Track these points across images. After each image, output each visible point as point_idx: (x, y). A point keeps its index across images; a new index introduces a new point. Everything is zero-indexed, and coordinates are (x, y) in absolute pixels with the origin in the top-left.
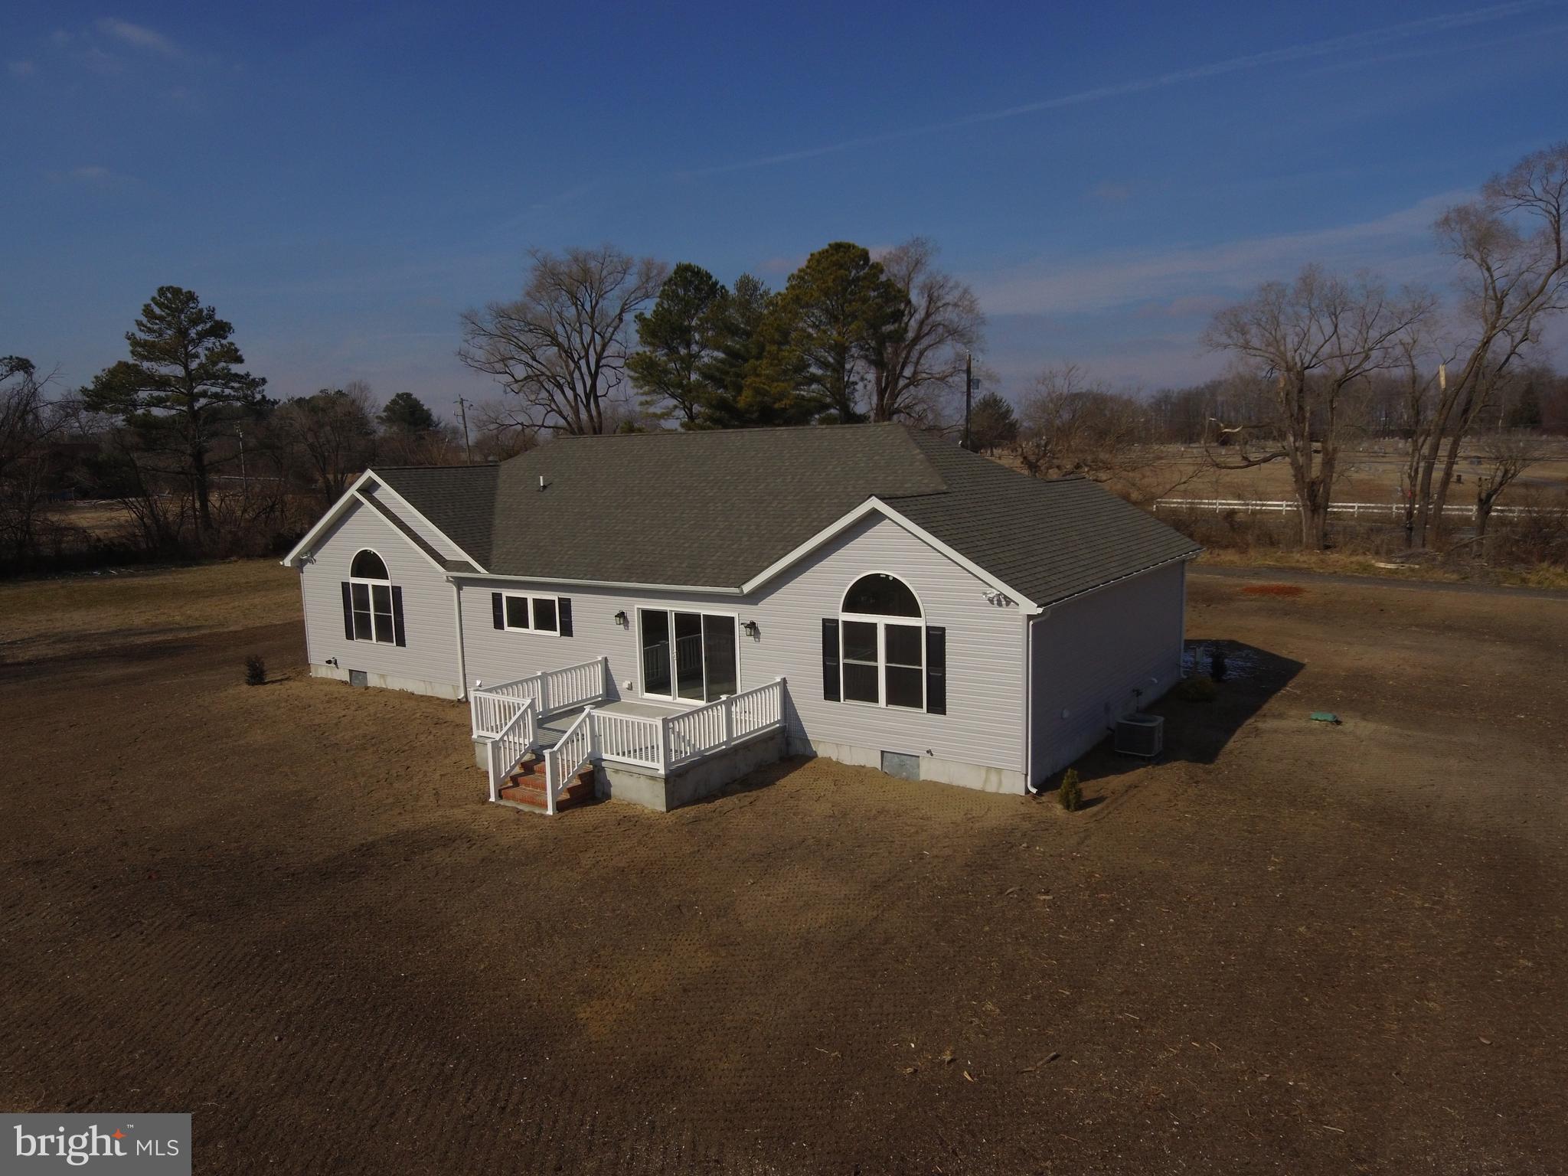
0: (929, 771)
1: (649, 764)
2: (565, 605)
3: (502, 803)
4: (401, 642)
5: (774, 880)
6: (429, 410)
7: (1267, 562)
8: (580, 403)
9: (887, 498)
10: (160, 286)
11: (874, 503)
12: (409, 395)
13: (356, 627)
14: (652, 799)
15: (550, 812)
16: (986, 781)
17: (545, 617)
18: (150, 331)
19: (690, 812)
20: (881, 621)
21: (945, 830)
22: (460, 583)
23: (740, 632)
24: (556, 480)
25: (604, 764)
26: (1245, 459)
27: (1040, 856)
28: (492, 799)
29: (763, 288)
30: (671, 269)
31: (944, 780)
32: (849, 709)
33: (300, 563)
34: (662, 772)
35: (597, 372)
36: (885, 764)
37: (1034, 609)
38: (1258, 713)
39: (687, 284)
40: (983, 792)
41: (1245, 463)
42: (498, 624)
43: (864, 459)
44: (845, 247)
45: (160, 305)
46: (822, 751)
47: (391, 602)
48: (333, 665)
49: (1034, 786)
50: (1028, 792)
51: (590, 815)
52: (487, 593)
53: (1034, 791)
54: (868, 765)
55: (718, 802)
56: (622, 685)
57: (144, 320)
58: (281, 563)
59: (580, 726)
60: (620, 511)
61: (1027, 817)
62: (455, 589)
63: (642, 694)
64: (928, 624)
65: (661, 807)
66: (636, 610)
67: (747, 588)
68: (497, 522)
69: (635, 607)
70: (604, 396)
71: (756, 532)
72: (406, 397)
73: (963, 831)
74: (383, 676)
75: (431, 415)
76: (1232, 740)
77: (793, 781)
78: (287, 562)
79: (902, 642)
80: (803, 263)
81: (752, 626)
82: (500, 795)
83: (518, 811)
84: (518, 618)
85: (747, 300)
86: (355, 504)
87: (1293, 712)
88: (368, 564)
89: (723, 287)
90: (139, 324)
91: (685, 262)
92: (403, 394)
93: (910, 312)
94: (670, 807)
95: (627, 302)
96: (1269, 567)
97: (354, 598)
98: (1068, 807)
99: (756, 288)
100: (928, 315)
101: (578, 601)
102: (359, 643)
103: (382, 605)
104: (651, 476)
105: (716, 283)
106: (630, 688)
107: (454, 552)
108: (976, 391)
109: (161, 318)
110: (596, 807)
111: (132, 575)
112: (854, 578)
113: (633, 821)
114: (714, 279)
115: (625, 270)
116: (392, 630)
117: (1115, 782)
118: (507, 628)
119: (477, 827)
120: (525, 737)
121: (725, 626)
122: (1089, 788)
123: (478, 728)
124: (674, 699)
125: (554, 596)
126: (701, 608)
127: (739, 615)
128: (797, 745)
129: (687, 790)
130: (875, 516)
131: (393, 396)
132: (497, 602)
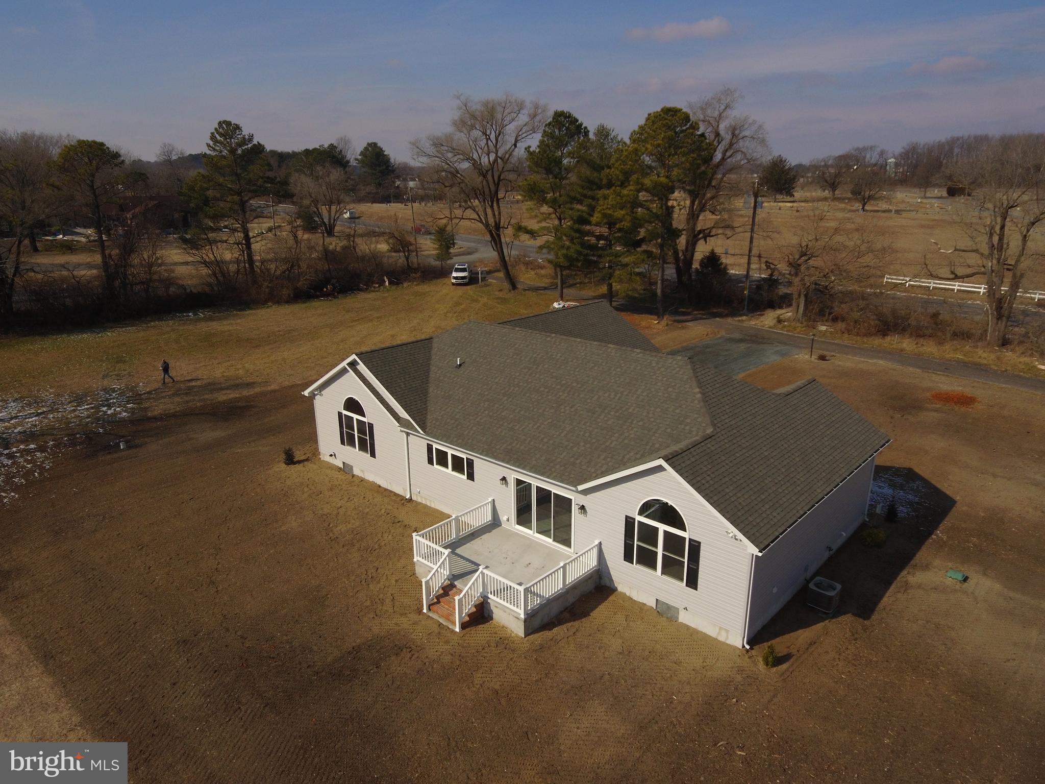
0: (684, 618)
1: (515, 609)
2: (471, 463)
3: (431, 614)
4: (373, 454)
5: (583, 713)
6: (389, 155)
7: (957, 356)
8: (487, 205)
9: (672, 458)
10: (219, 121)
11: (661, 462)
12: (375, 144)
13: (347, 439)
14: (518, 629)
15: (457, 630)
16: (719, 634)
17: (458, 465)
18: (214, 150)
19: (539, 636)
20: (662, 527)
21: (689, 676)
22: (406, 434)
23: (575, 508)
24: (467, 360)
25: (489, 601)
26: (952, 273)
27: (743, 711)
28: (425, 611)
29: (613, 134)
30: (550, 114)
31: (693, 625)
32: (638, 570)
33: (315, 392)
34: (522, 616)
35: (498, 184)
36: (658, 606)
37: (755, 551)
38: (913, 562)
39: (560, 125)
40: (716, 639)
41: (952, 276)
42: (430, 461)
43: (662, 388)
44: (673, 111)
45: (221, 135)
46: (621, 588)
47: (367, 431)
48: (333, 457)
49: (748, 643)
50: (744, 646)
51: (480, 633)
52: (424, 443)
53: (748, 647)
54: (648, 604)
55: (555, 630)
56: (503, 518)
57: (211, 143)
59: (476, 580)
60: (506, 398)
61: (740, 670)
62: (405, 437)
63: (515, 525)
64: (691, 538)
65: (521, 634)
66: (513, 478)
67: (581, 488)
68: (431, 390)
69: (513, 475)
70: (503, 198)
71: (589, 439)
72: (374, 145)
73: (699, 678)
74: (362, 471)
75: (389, 159)
76: (887, 594)
77: (601, 613)
79: (674, 543)
80: (642, 122)
81: (583, 508)
82: (429, 609)
83: (440, 624)
84: (442, 459)
85: (602, 143)
86: (343, 372)
87: (937, 562)
88: (352, 405)
89: (586, 128)
90: (208, 145)
91: (560, 109)
92: (372, 143)
93: (718, 140)
94: (527, 634)
95: (520, 133)
96: (959, 362)
97: (345, 424)
98: (767, 665)
99: (607, 135)
100: (731, 145)
101: (477, 463)
102: (348, 448)
103: (361, 431)
104: (527, 370)
105: (581, 125)
106: (508, 520)
107: (403, 414)
108: (760, 210)
109: (221, 143)
110: (484, 625)
111: (211, 319)
112: (645, 498)
114: (580, 122)
115: (519, 111)
116: (367, 444)
117: (803, 636)
118: (436, 466)
119: (415, 637)
120: (444, 570)
121: (566, 502)
122: (784, 644)
123: (417, 556)
124: (534, 533)
125: (464, 456)
126: (555, 490)
127: (576, 499)
128: (606, 582)
129: (537, 622)
130: (660, 469)
131: (365, 145)
132: (429, 449)
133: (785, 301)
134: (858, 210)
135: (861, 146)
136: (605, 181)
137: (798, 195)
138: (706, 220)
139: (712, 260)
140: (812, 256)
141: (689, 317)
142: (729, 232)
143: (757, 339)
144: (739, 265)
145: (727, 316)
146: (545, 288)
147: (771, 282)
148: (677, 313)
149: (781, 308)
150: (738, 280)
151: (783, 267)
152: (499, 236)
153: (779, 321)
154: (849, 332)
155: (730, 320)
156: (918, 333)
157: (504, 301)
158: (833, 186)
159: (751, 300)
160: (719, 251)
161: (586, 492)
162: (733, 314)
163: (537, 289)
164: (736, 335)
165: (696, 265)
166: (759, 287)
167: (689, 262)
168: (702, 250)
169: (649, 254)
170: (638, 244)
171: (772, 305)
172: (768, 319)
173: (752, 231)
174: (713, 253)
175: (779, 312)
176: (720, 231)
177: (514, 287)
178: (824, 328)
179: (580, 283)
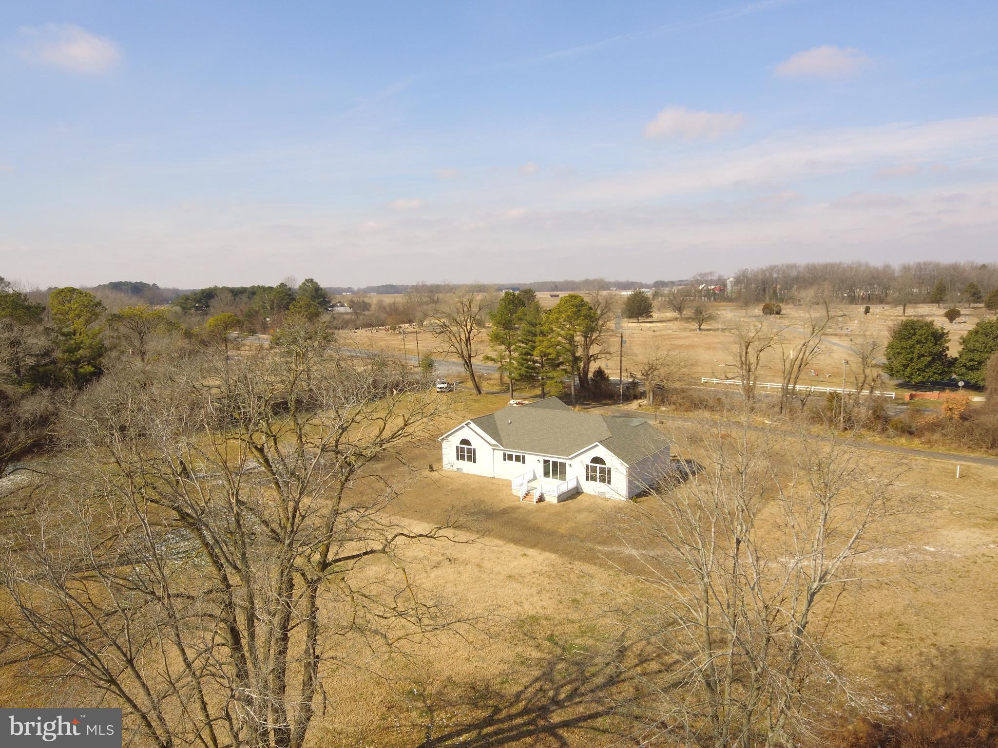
0: (607, 496)
1: (553, 494)
2: (524, 457)
3: (524, 502)
4: (475, 462)
9: (600, 441)
11: (597, 443)
14: (555, 501)
15: (535, 504)
16: (619, 498)
17: (518, 459)
19: (562, 503)
20: (598, 466)
22: (494, 449)
23: (567, 467)
24: (513, 421)
25: (543, 494)
28: (522, 501)
31: (610, 497)
32: (590, 483)
33: (443, 439)
34: (556, 496)
36: (597, 494)
37: (627, 466)
40: (618, 500)
41: (726, 378)
42: (505, 459)
46: (585, 490)
47: (472, 452)
48: (452, 466)
49: (628, 499)
51: (542, 504)
52: (502, 452)
55: (567, 501)
56: (537, 476)
58: (437, 439)
59: (536, 490)
61: (626, 505)
62: (492, 450)
63: (543, 478)
64: (608, 467)
65: (556, 502)
66: (542, 459)
67: (570, 457)
68: (500, 433)
72: (312, 283)
74: (468, 470)
77: (580, 497)
78: (439, 440)
79: (602, 471)
81: (570, 465)
83: (529, 503)
84: (510, 457)
86: (463, 427)
88: (465, 442)
92: (310, 281)
93: (598, 305)
94: (558, 502)
97: (460, 451)
98: (634, 503)
101: (527, 456)
102: (460, 461)
103: (469, 452)
106: (540, 476)
107: (493, 442)
110: (545, 503)
112: (592, 457)
113: (551, 505)
116: (472, 459)
118: (507, 461)
120: (524, 490)
121: (564, 464)
122: (638, 500)
123: (514, 486)
124: (551, 479)
125: (521, 455)
126: (559, 460)
127: (568, 462)
128: (580, 490)
129: (560, 499)
130: (597, 446)
131: (303, 281)
132: (504, 454)
133: (642, 395)
134: (696, 330)
135: (703, 272)
136: (538, 332)
137: (656, 315)
138: (594, 350)
139: (600, 373)
140: (656, 369)
141: (590, 406)
142: (608, 356)
143: (628, 415)
144: (616, 374)
145: (611, 405)
146: (498, 393)
147: (634, 384)
148: (582, 404)
149: (641, 399)
150: (615, 384)
151: (639, 376)
152: (470, 361)
153: (640, 406)
154: (676, 409)
155: (613, 407)
156: (712, 409)
157: (476, 401)
158: (680, 309)
159: (624, 395)
160: (603, 367)
161: (571, 459)
162: (614, 404)
163: (493, 393)
164: (617, 414)
165: (590, 375)
166: (628, 388)
167: (586, 374)
168: (593, 367)
169: (565, 371)
170: (558, 365)
171: (636, 397)
172: (634, 405)
173: (621, 356)
174: (600, 368)
175: (640, 401)
176: (603, 356)
177: (480, 393)
178: (664, 409)
179: (519, 389)
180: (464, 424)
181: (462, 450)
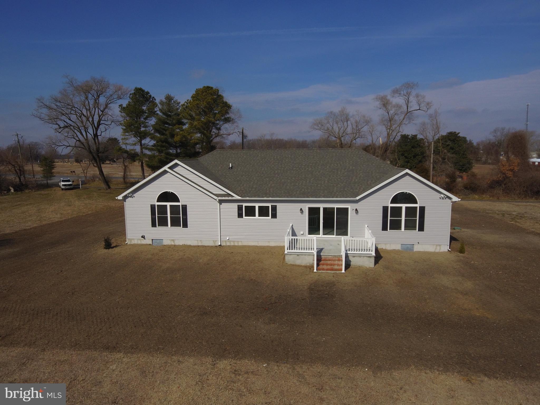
2: (274, 208)
4: (185, 226)
13: (158, 222)
15: (343, 271)
17: (264, 212)
22: (221, 201)
23: (351, 212)
28: (315, 271)
33: (126, 197)
42: (240, 215)
47: (181, 211)
52: (235, 206)
56: (300, 234)
58: (116, 198)
62: (219, 204)
66: (307, 207)
67: (358, 198)
68: (223, 180)
78: (120, 197)
79: (410, 212)
81: (356, 210)
84: (250, 212)
86: (165, 172)
88: (168, 196)
97: (158, 210)
101: (280, 206)
102: (159, 228)
103: (174, 212)
106: (303, 234)
107: (221, 190)
118: (244, 217)
121: (346, 210)
125: (269, 204)
126: (337, 206)
127: (352, 206)
132: (240, 208)
161: (357, 201)
177: (109, 187)
180: (166, 168)
181: (163, 209)
